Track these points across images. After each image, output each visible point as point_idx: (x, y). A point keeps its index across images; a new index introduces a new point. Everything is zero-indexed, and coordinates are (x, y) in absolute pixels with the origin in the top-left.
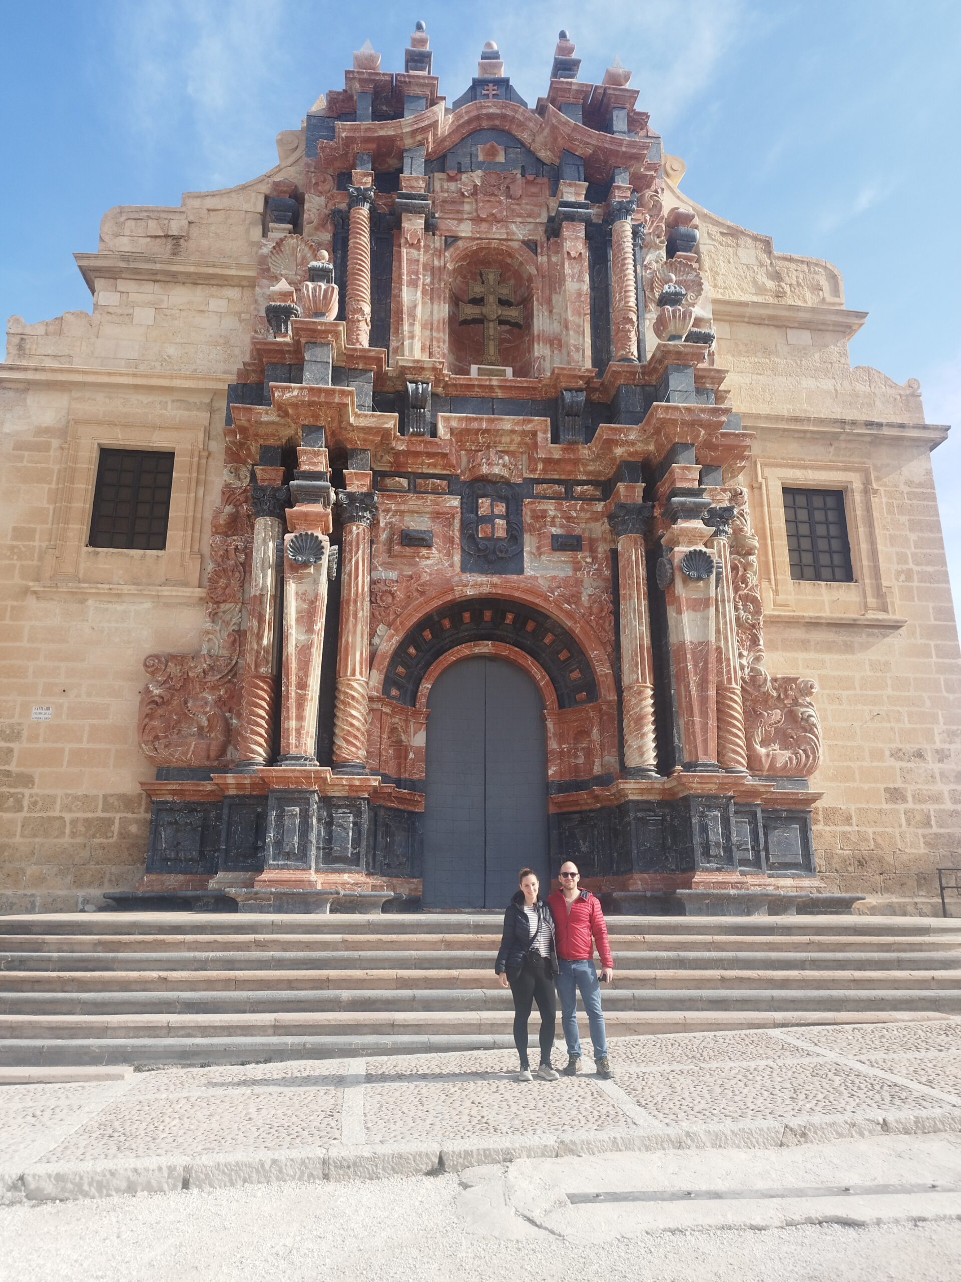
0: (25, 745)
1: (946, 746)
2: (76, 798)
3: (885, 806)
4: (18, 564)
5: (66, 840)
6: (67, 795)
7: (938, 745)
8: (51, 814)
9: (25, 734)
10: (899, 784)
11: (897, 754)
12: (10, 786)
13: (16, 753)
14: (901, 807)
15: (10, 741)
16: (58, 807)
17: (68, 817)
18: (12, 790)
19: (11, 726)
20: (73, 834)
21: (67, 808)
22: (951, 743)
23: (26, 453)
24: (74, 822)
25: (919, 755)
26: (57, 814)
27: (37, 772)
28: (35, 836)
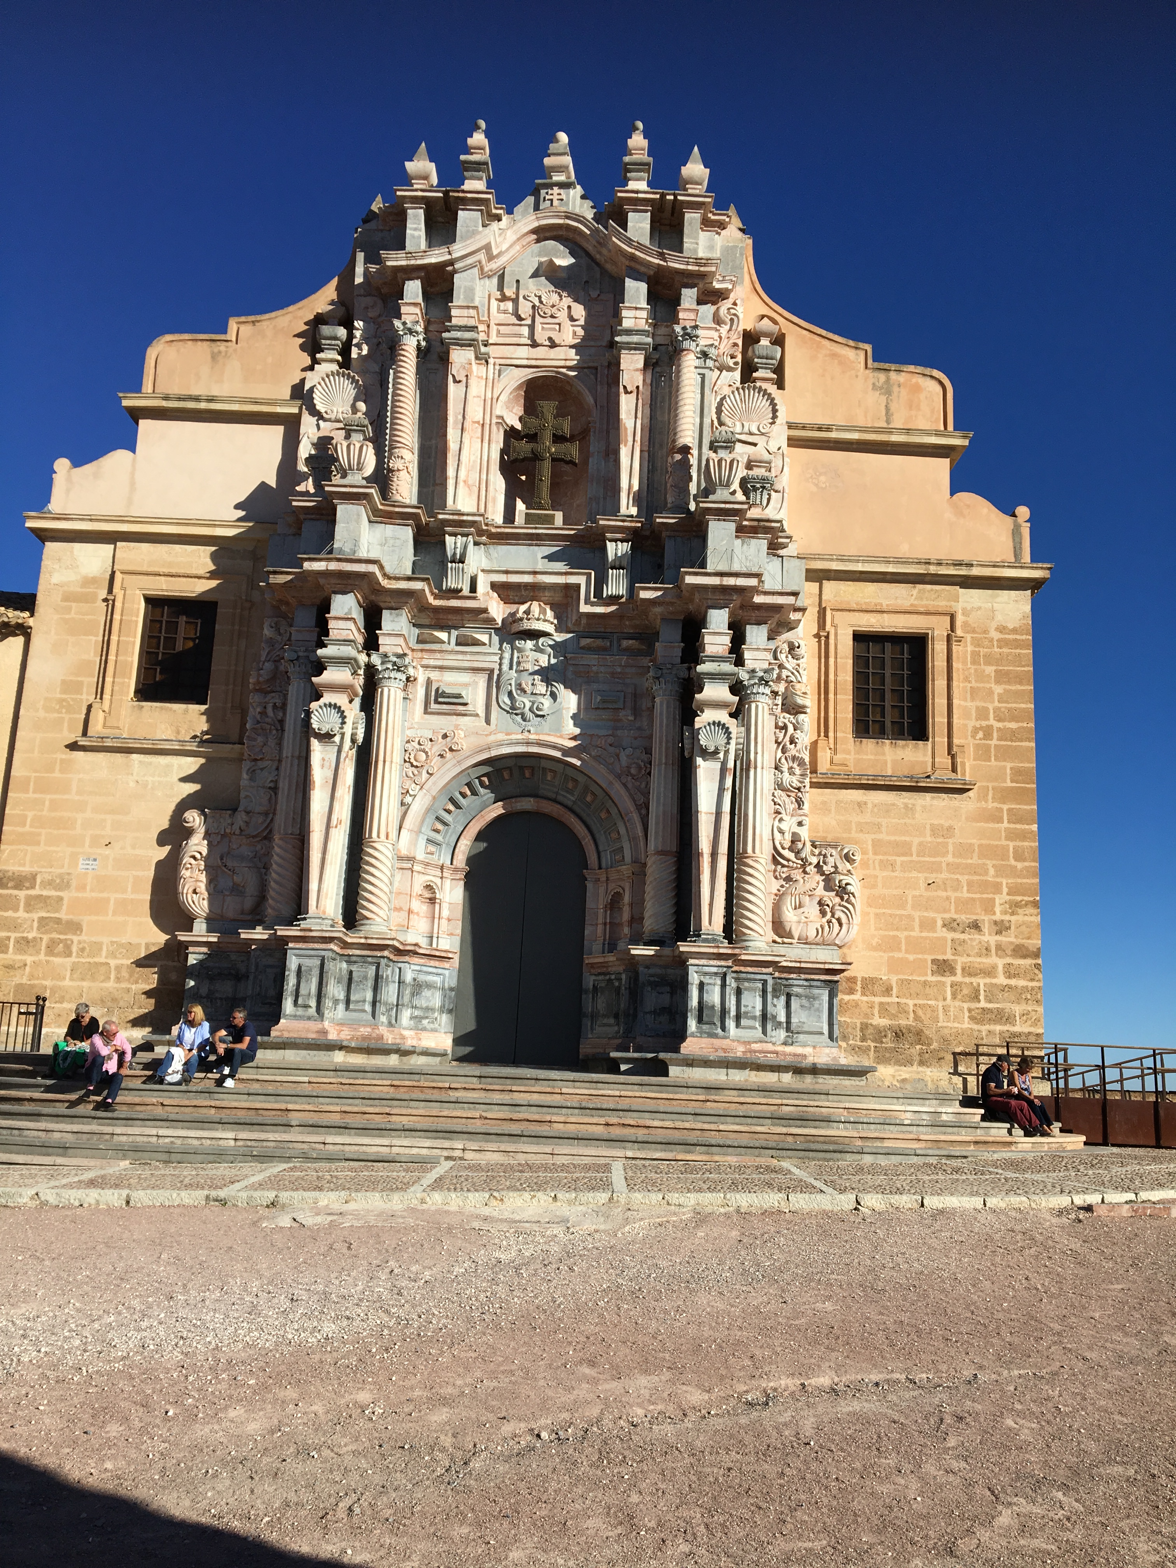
0: (73, 894)
1: (1007, 918)
2: (121, 945)
3: (930, 978)
4: (67, 717)
5: (111, 984)
6: (112, 943)
7: (998, 917)
8: (96, 960)
9: (74, 883)
10: (949, 956)
11: (949, 925)
12: (61, 933)
13: (65, 902)
14: (948, 980)
15: (60, 890)
16: (104, 953)
17: (113, 963)
18: (62, 937)
19: (61, 876)
20: (118, 979)
21: (113, 955)
22: (1013, 914)
23: (74, 605)
24: (118, 968)
25: (975, 926)
26: (103, 960)
27: (86, 920)
28: (83, 980)
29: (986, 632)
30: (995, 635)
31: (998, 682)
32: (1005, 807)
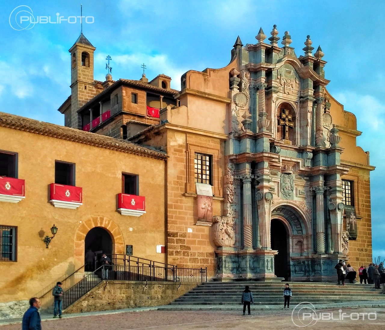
0: (188, 239)
1: (367, 248)
2: (200, 253)
3: (356, 262)
4: (180, 187)
5: (199, 264)
6: (198, 253)
7: (366, 248)
8: (195, 257)
9: (187, 236)
10: (358, 257)
11: (358, 250)
12: (186, 250)
13: (186, 241)
14: (358, 262)
15: (184, 237)
16: (197, 255)
17: (199, 258)
18: (186, 251)
19: (184, 233)
20: (201, 263)
21: (198, 256)
22: (368, 247)
23: (177, 153)
24: (200, 259)
25: (362, 250)
26: (197, 257)
27: (191, 246)
28: (193, 263)
29: (363, 181)
30: (364, 182)
31: (365, 194)
32: (366, 223)
